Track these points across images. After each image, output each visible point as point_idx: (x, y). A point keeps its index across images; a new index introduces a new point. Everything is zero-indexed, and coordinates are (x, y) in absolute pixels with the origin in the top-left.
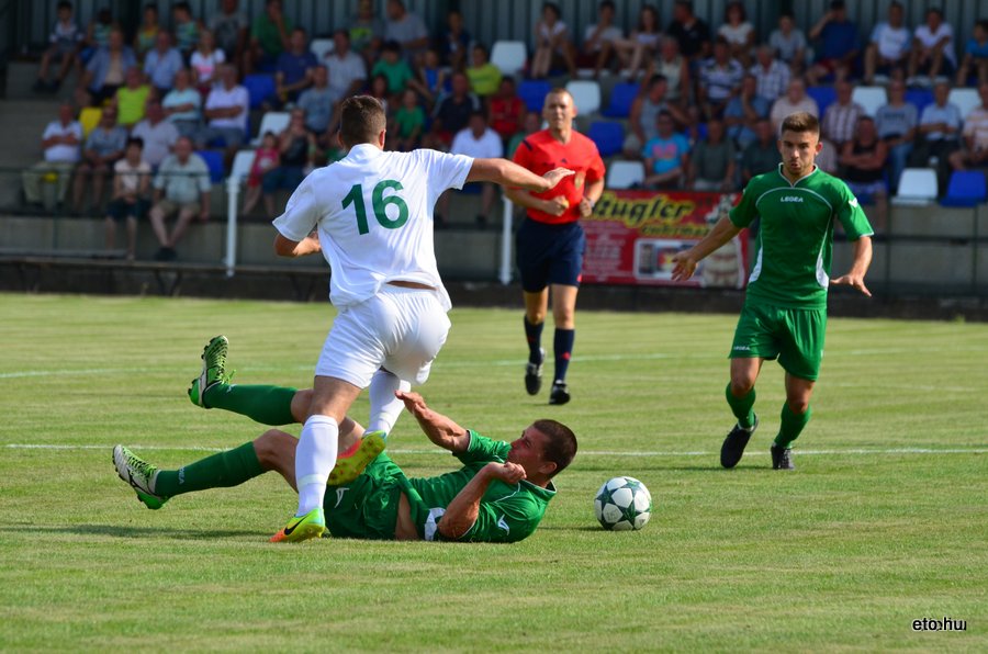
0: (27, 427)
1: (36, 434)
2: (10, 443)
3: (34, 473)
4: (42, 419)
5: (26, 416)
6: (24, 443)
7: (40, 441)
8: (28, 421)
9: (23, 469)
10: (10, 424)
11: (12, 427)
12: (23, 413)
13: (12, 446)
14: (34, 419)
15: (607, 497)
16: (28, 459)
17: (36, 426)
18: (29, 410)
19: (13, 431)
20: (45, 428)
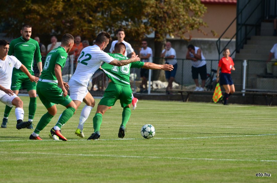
0: (268, 154)
1: (271, 156)
2: (262, 159)
3: (270, 171)
4: (273, 151)
5: (267, 150)
6: (267, 159)
7: (273, 159)
8: (268, 152)
9: (266, 169)
10: (261, 153)
11: (262, 154)
12: (266, 149)
13: (263, 161)
14: (270, 151)
15: (144, 130)
16: (268, 166)
17: (271, 154)
18: (268, 148)
19: (262, 155)
20: (274, 154)
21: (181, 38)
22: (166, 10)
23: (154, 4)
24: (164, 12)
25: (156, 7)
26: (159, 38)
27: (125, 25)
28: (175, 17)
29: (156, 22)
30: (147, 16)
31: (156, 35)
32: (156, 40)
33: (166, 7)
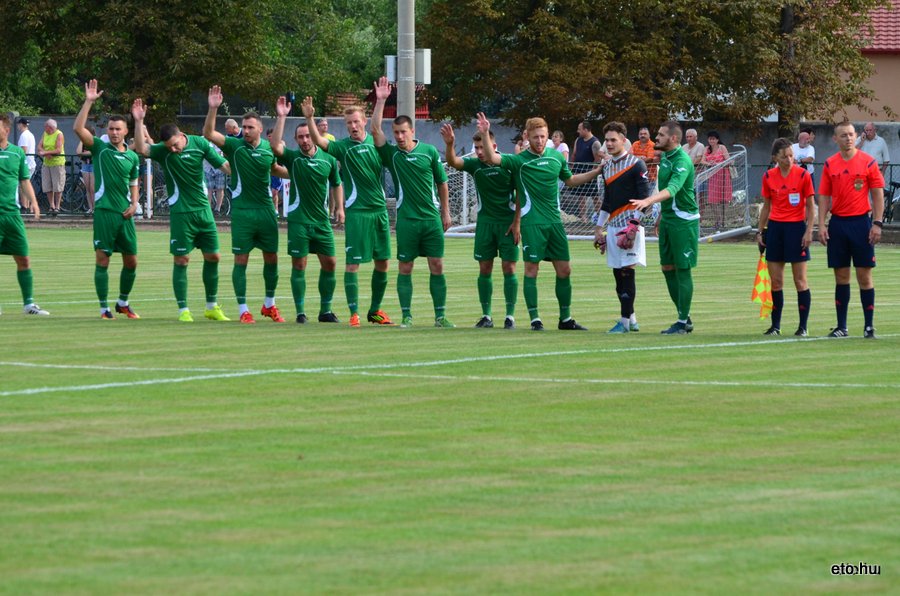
21: (827, 122)
22: (800, 72)
23: (776, 60)
24: (796, 75)
25: (781, 66)
26: (787, 123)
27: (722, 99)
28: (815, 83)
29: (781, 94)
30: (766, 82)
31: (780, 118)
32: (781, 126)
33: (799, 66)
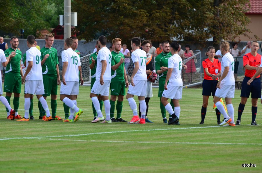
21: (232, 41)
22: (222, 21)
23: (212, 17)
24: (220, 23)
25: (214, 19)
26: (216, 41)
27: (191, 32)
28: (227, 26)
29: (214, 30)
30: (208, 26)
31: (214, 39)
32: (214, 43)
33: (221, 19)
